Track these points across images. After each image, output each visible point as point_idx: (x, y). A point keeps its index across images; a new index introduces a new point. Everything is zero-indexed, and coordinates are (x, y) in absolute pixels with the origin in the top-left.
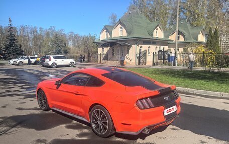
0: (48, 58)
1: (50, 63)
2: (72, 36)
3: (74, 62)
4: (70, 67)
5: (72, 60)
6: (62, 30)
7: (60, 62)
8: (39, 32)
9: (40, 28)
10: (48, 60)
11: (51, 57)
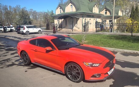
0: (22, 27)
1: (25, 31)
3: (41, 30)
4: (38, 33)
5: (39, 29)
7: (31, 30)
8: (9, 9)
9: (10, 6)
10: (23, 29)
11: (25, 26)
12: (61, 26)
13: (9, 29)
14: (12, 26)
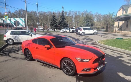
0: (80, 29)
1: (81, 32)
2: (97, 15)
3: (97, 32)
4: (93, 35)
5: (95, 31)
6: (91, 12)
7: (87, 32)
8: (78, 14)
9: (79, 12)
10: (80, 30)
12: (121, 29)
13: (71, 30)
14: (74, 28)
